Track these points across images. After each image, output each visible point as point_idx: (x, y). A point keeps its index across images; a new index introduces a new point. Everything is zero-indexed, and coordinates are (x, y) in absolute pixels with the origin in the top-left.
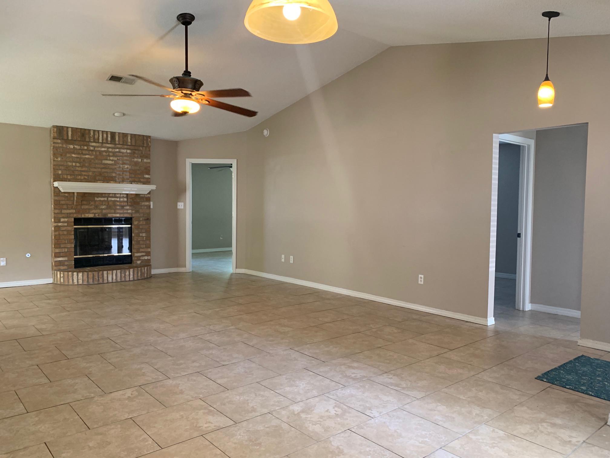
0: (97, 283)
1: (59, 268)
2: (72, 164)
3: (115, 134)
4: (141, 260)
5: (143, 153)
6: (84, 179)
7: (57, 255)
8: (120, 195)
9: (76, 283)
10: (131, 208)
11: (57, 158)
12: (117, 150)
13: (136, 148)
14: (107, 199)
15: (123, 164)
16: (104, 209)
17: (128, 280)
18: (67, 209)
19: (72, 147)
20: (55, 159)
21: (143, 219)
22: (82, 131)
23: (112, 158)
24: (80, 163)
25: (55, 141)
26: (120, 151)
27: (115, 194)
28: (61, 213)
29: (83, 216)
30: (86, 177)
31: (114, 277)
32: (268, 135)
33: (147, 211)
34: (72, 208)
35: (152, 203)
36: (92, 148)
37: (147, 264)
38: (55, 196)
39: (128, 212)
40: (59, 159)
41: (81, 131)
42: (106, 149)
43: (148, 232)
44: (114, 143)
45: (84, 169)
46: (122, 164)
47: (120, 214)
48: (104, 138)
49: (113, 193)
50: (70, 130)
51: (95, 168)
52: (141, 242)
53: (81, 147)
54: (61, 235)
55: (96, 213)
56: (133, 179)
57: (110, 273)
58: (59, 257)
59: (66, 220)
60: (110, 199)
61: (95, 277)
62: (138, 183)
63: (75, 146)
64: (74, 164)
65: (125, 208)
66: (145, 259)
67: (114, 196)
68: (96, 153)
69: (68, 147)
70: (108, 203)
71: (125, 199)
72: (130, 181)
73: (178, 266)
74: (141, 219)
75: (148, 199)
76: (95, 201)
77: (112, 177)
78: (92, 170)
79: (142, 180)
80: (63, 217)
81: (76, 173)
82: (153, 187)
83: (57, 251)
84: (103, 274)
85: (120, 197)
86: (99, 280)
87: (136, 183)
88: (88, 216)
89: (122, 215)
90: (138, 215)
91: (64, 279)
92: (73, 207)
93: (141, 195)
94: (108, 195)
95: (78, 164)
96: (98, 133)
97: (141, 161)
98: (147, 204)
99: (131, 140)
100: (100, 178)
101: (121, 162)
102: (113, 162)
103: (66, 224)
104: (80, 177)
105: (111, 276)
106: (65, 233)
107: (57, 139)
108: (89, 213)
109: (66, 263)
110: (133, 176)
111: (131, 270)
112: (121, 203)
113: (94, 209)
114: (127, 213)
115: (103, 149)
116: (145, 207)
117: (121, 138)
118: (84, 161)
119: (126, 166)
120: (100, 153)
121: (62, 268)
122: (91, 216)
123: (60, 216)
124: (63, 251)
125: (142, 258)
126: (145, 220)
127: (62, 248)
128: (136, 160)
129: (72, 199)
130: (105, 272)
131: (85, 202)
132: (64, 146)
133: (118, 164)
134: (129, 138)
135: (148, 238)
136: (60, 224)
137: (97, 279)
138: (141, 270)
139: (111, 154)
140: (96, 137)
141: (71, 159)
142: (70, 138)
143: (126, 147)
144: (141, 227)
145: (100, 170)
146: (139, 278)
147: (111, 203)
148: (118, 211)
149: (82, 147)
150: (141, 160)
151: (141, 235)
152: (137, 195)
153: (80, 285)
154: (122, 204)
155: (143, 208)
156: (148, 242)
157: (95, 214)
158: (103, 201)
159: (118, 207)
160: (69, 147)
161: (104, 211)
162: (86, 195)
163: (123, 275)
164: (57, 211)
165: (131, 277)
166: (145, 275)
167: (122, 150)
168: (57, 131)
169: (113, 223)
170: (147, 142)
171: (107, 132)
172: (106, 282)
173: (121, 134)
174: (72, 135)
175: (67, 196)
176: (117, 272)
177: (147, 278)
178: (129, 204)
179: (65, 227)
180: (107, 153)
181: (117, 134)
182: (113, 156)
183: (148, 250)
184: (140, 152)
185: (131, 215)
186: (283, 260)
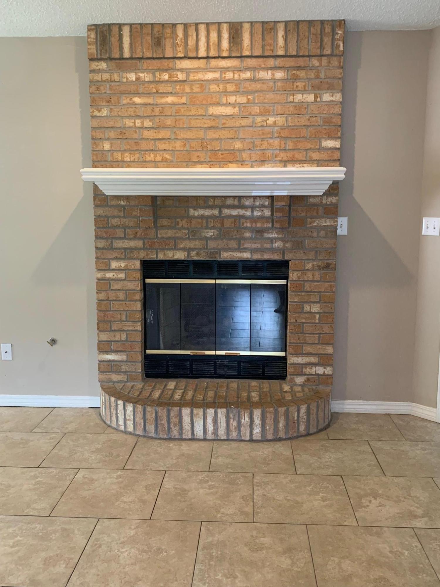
0: (165, 437)
1: (107, 377)
2: (135, 123)
3: (242, 27)
4: (305, 375)
5: (322, 75)
6: (164, 160)
7: (104, 347)
8: (254, 201)
9: (123, 427)
10: (280, 236)
11: (99, 111)
12: (248, 75)
13: (301, 62)
14: (220, 212)
15: (265, 113)
16: (211, 238)
17: (248, 438)
18: (125, 238)
19: (132, 77)
20: (95, 114)
21: (313, 265)
22: (156, 30)
23: (232, 99)
24: (151, 117)
25: (95, 65)
26: (255, 77)
27: (240, 198)
28: (111, 248)
29: (160, 257)
30: (168, 157)
31: (210, 427)
33: (328, 243)
34: (135, 238)
35: (342, 221)
36: (181, 76)
37: (321, 389)
38: (96, 206)
40: (105, 112)
41: (152, 29)
42: (217, 75)
43: (327, 300)
44: (239, 55)
45: (162, 134)
46: (261, 114)
47: (253, 251)
48: (211, 44)
49: (234, 197)
50: (126, 31)
51: (190, 129)
52: (307, 328)
53: (154, 74)
54: (110, 301)
55: (193, 250)
56: (290, 154)
57: (198, 414)
58: (107, 352)
59: (123, 264)
60: (226, 212)
61: (161, 420)
62: (305, 166)
63: (142, 75)
64: (138, 123)
65: (266, 235)
66: (318, 375)
67: (236, 203)
68: (192, 89)
69: (125, 80)
70: (223, 224)
71: (267, 213)
72: (281, 161)
74: (309, 266)
75: (332, 211)
76: (190, 218)
77: (232, 152)
78: (182, 135)
79: (315, 156)
80: (116, 259)
81: (144, 146)
82: (340, 173)
83: (104, 337)
84: (180, 416)
85: (253, 208)
86: (169, 428)
87: (298, 166)
89: (256, 257)
90: (300, 255)
92: (138, 235)
93: (311, 200)
94: (219, 202)
95: (148, 123)
96: (197, 30)
97: (316, 101)
98: (327, 223)
99: (286, 40)
100: (203, 156)
101: (257, 109)
102: (237, 108)
103: (122, 276)
105: (202, 423)
106: (121, 295)
107: (98, 60)
108: (175, 248)
109: (124, 368)
110: (290, 145)
111: (257, 414)
112: (256, 223)
113: (189, 238)
114: (273, 250)
115: (210, 76)
116: (322, 233)
117: (258, 37)
118: (162, 112)
119: (271, 120)
120: (202, 86)
122: (180, 256)
123: (110, 255)
124: (117, 338)
125: (308, 370)
126: (320, 268)
127: (115, 331)
128: (299, 97)
131: (165, 222)
132: (116, 77)
133: (250, 114)
134: (281, 33)
135: (329, 316)
136: (109, 275)
137: (166, 426)
138: (287, 415)
139: (231, 88)
140: (191, 42)
141: (131, 111)
142: (127, 54)
143: (271, 62)
144: (307, 287)
145: (201, 134)
146: (282, 435)
147: (228, 224)
148: (247, 245)
149: (157, 74)
150: (316, 97)
151: (307, 308)
153: (130, 433)
154: (259, 225)
155: (315, 234)
156: (326, 329)
157: (189, 250)
158: (207, 218)
159: (248, 235)
160: (127, 79)
161: (212, 244)
162: (168, 203)
164: (102, 244)
165: (257, 430)
167: (261, 72)
168: (96, 38)
170: (333, 40)
171: (219, 24)
172: (190, 436)
173: (258, 28)
174: (131, 44)
175: (124, 207)
176: (216, 413)
177: (308, 434)
178: (277, 225)
179: (122, 282)
180: (221, 86)
181: (246, 26)
182: (235, 93)
183: (325, 350)
184: (312, 75)
185: (283, 255)
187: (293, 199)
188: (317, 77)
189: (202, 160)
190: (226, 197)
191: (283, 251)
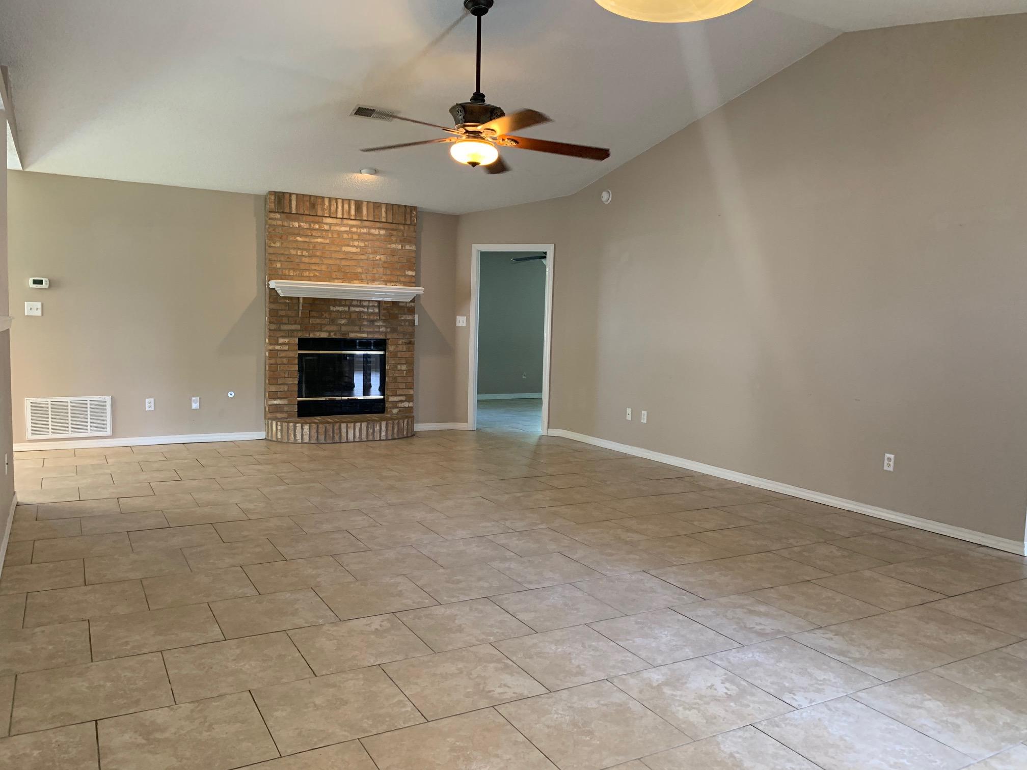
0: (331, 442)
1: (274, 415)
2: (297, 252)
3: (362, 203)
4: (398, 408)
5: (405, 235)
6: (315, 276)
7: (273, 395)
8: (369, 303)
9: (300, 441)
10: (384, 324)
11: (274, 243)
12: (365, 230)
13: (394, 226)
14: (349, 308)
15: (375, 253)
16: (343, 325)
17: (378, 439)
18: (288, 324)
19: (296, 224)
20: (272, 245)
21: (402, 342)
22: (312, 199)
23: (356, 243)
24: (307, 250)
25: (272, 215)
26: (369, 232)
27: (361, 301)
28: (279, 330)
29: (312, 336)
30: (317, 274)
31: (357, 434)
32: (609, 202)
33: (410, 329)
34: (295, 323)
35: (416, 317)
36: (326, 227)
37: (408, 415)
38: (270, 302)
39: (379, 330)
40: (278, 244)
41: (310, 198)
42: (347, 229)
43: (410, 362)
44: (360, 219)
45: (314, 260)
46: (372, 253)
47: (368, 333)
48: (345, 211)
49: (357, 300)
50: (294, 198)
51: (331, 258)
52: (399, 379)
53: (310, 225)
54: (278, 364)
55: (332, 332)
56: (388, 278)
57: (350, 427)
58: (275, 399)
59: (287, 341)
60: (352, 309)
61: (329, 432)
62: (397, 284)
63: (302, 224)
64: (299, 253)
65: (376, 324)
66: (406, 407)
67: (358, 303)
68: (332, 235)
69: (292, 226)
70: (350, 316)
71: (377, 310)
72: (383, 281)
73: (454, 420)
74: (400, 342)
75: (412, 311)
76: (331, 312)
77: (356, 274)
78: (326, 261)
79: (402, 279)
80: (283, 337)
81: (302, 266)
82: (419, 290)
83: (273, 388)
84: (340, 429)
85: (368, 307)
86: (333, 436)
87: (393, 284)
88: (320, 335)
89: (370, 336)
90: (395, 336)
91: (282, 433)
92: (298, 321)
93: (401, 304)
94: (349, 303)
95: (305, 253)
96: (337, 202)
97: (402, 249)
98: (410, 317)
99: (386, 213)
100: (339, 275)
101: (370, 250)
102: (359, 249)
103: (286, 348)
104: (307, 273)
105: (353, 432)
106: (285, 361)
107: (275, 212)
108: (321, 331)
109: (286, 409)
110: (388, 272)
111: (384, 424)
112: (370, 316)
113: (329, 324)
114: (380, 332)
115: (343, 229)
116: (407, 323)
117: (371, 210)
118: (314, 247)
119: (378, 257)
120: (338, 234)
121: (279, 415)
122: (324, 335)
123: (279, 334)
124: (282, 390)
125: (400, 405)
126: (406, 343)
127: (280, 384)
129: (296, 308)
130: (343, 426)
131: (315, 314)
132: (286, 223)
133: (366, 253)
134: (384, 210)
135: (411, 372)
136: (277, 347)
137: (332, 435)
138: (398, 424)
139: (355, 237)
140: (333, 208)
141: (295, 245)
142: (294, 211)
143: (378, 225)
144: (399, 355)
145: (338, 262)
146: (396, 436)
147: (354, 316)
148: (365, 329)
149: (312, 225)
150: (402, 247)
151: (399, 367)
152: (394, 304)
153: (306, 443)
154: (372, 317)
155: (402, 324)
156: (410, 379)
157: (330, 332)
158: (341, 312)
159: (365, 323)
160: (293, 226)
161: (344, 329)
162: (317, 302)
163: (371, 431)
165: (383, 434)
166: (405, 433)
167: (372, 230)
168: (275, 200)
169: (358, 347)
170: (411, 217)
171: (349, 200)
172: (345, 440)
173: (371, 205)
174: (297, 205)
175: (288, 303)
176: (361, 425)
177: (408, 437)
178: (383, 318)
179: (286, 352)
180: (350, 236)
181: (365, 204)
182: (357, 240)
183: (409, 392)
184: (400, 234)
185: (386, 336)
186: (629, 418)
187: (394, 303)
188: (403, 235)
189: (338, 277)
190: (352, 300)
191: (386, 333)
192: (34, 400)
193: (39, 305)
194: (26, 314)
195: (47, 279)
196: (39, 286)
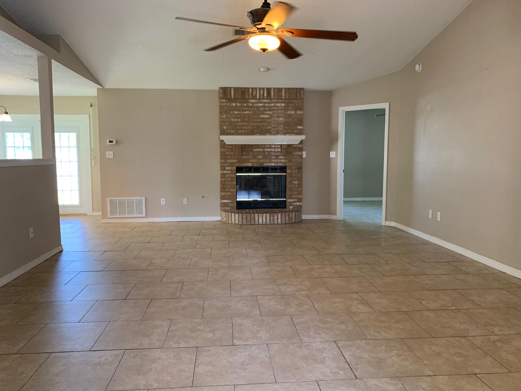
0: (249, 224)
3: (271, 89)
4: (293, 206)
5: (297, 105)
6: (245, 132)
7: (222, 198)
8: (275, 146)
9: (234, 223)
10: (284, 158)
11: (223, 115)
12: (273, 104)
13: (290, 101)
14: (264, 150)
15: (278, 117)
16: (260, 159)
17: (276, 223)
18: (231, 159)
19: (234, 105)
20: (221, 117)
21: (295, 168)
23: (268, 112)
24: (240, 118)
25: (221, 100)
26: (275, 105)
27: (270, 145)
28: (226, 162)
29: (243, 165)
30: (246, 131)
31: (264, 220)
32: (419, 72)
33: (300, 160)
34: (234, 159)
35: (304, 153)
36: (251, 105)
37: (298, 210)
38: (221, 148)
39: (281, 161)
40: (224, 116)
41: (241, 90)
42: (263, 105)
43: (300, 179)
44: (270, 98)
45: (244, 124)
46: (277, 117)
47: (275, 163)
48: (261, 94)
49: (268, 145)
50: (232, 90)
51: (253, 122)
52: (294, 189)
53: (241, 104)
54: (225, 181)
55: (254, 163)
56: (287, 131)
57: (260, 216)
58: (224, 199)
60: (266, 150)
61: (248, 218)
62: (292, 134)
63: (237, 104)
64: (236, 120)
65: (279, 157)
66: (297, 205)
67: (269, 147)
68: (254, 109)
69: (232, 106)
70: (265, 154)
71: (280, 150)
72: (284, 133)
73: (330, 213)
74: (294, 168)
75: (301, 150)
76: (253, 152)
77: (268, 130)
79: (295, 131)
80: (228, 166)
81: (238, 127)
82: (303, 137)
83: (223, 194)
85: (275, 148)
86: (251, 221)
87: (289, 134)
88: (248, 165)
89: (276, 165)
90: (291, 164)
91: (226, 218)
92: (236, 158)
93: (294, 146)
94: (264, 146)
95: (239, 120)
96: (256, 90)
97: (295, 113)
98: (300, 153)
99: (285, 93)
101: (276, 116)
102: (269, 115)
103: (230, 172)
104: (241, 131)
105: (262, 219)
106: (229, 179)
107: (223, 99)
108: (248, 162)
109: (230, 205)
110: (287, 128)
111: (279, 215)
112: (276, 153)
113: (253, 159)
114: (281, 162)
115: (260, 105)
116: (298, 157)
117: (276, 93)
118: (244, 116)
119: (281, 119)
120: (257, 108)
121: (227, 208)
122: (250, 165)
123: (226, 165)
124: (228, 194)
125: (294, 204)
126: (297, 168)
127: (226, 192)
128: (289, 112)
129: (235, 150)
130: (256, 215)
131: (245, 153)
132: (228, 104)
133: (274, 117)
134: (283, 92)
135: (300, 185)
136: (225, 172)
138: (289, 215)
139: (267, 109)
140: (254, 94)
141: (234, 116)
142: (233, 97)
143: (281, 101)
144: (293, 175)
145: (257, 124)
146: (287, 222)
147: (266, 154)
148: (273, 161)
149: (243, 104)
150: (295, 112)
151: (293, 182)
152: (289, 146)
153: (237, 224)
154: (277, 154)
155: (295, 157)
156: (300, 189)
157: (253, 163)
158: (259, 152)
159: (273, 157)
160: (232, 105)
161: (261, 161)
162: (245, 147)
163: (272, 218)
164: (223, 161)
165: (279, 220)
166: (293, 220)
167: (277, 104)
168: (222, 92)
169: (270, 171)
170: (300, 94)
171: (264, 88)
172: (257, 223)
173: (276, 89)
174: (234, 94)
175: (231, 148)
176: (266, 215)
177: (295, 223)
178: (283, 154)
179: (230, 175)
180: (264, 108)
181: (272, 89)
182: (268, 111)
183: (300, 197)
184: (294, 105)
185: (285, 164)
186: (430, 216)
188: (295, 105)
189: (258, 132)
190: (266, 145)
191: (285, 163)
192: (111, 198)
193: (112, 153)
194: (107, 158)
195: (115, 140)
196: (111, 143)
